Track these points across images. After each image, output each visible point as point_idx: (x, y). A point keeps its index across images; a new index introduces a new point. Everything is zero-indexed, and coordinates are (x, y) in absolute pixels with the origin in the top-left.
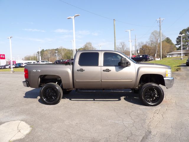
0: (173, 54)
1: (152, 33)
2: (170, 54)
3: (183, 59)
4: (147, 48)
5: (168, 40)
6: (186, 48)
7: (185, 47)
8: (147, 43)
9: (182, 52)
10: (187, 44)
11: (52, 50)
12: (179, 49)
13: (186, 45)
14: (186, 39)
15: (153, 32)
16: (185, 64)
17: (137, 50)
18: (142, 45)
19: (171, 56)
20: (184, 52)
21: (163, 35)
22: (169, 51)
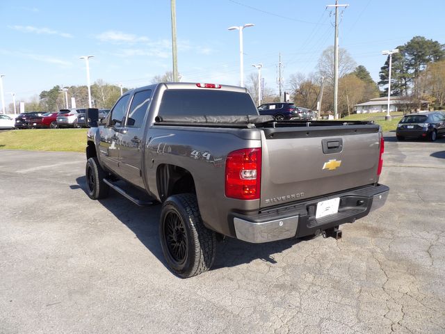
0: (370, 107)
1: (325, 52)
2: (363, 106)
3: (390, 120)
4: (311, 90)
5: (362, 73)
6: (401, 91)
7: (399, 90)
8: (312, 76)
9: (389, 102)
10: (404, 82)
11: (80, 88)
12: (384, 94)
13: (403, 85)
14: (402, 71)
16: (394, 135)
17: (283, 94)
18: (299, 82)
19: (365, 112)
20: (394, 102)
21: (348, 59)
22: (361, 98)
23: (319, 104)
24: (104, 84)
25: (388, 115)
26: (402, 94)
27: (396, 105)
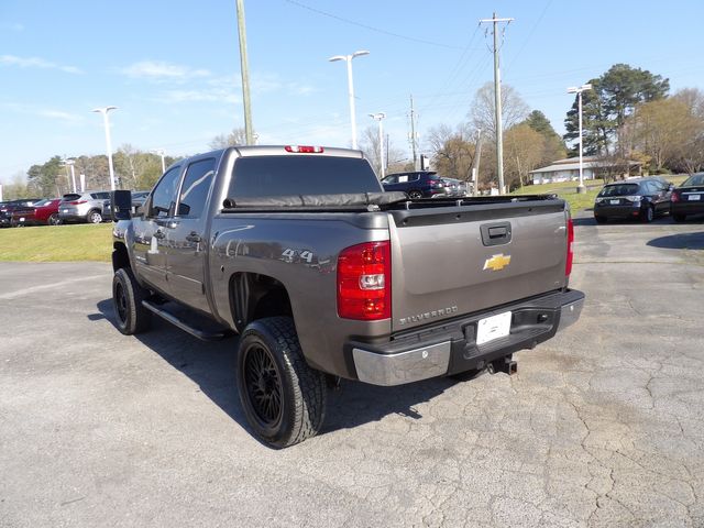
0: (553, 173)
1: (481, 91)
2: (543, 173)
3: (584, 192)
4: (462, 151)
5: (538, 122)
6: (599, 148)
7: (595, 146)
8: (462, 129)
9: (581, 166)
10: (602, 134)
12: (574, 154)
13: (601, 139)
14: (598, 117)
15: (481, 87)
16: (591, 215)
17: (419, 158)
18: (443, 139)
19: (546, 181)
20: (589, 165)
21: (517, 101)
22: (539, 160)
23: (475, 171)
24: (133, 152)
25: (581, 185)
26: (600, 153)
27: (592, 170)
